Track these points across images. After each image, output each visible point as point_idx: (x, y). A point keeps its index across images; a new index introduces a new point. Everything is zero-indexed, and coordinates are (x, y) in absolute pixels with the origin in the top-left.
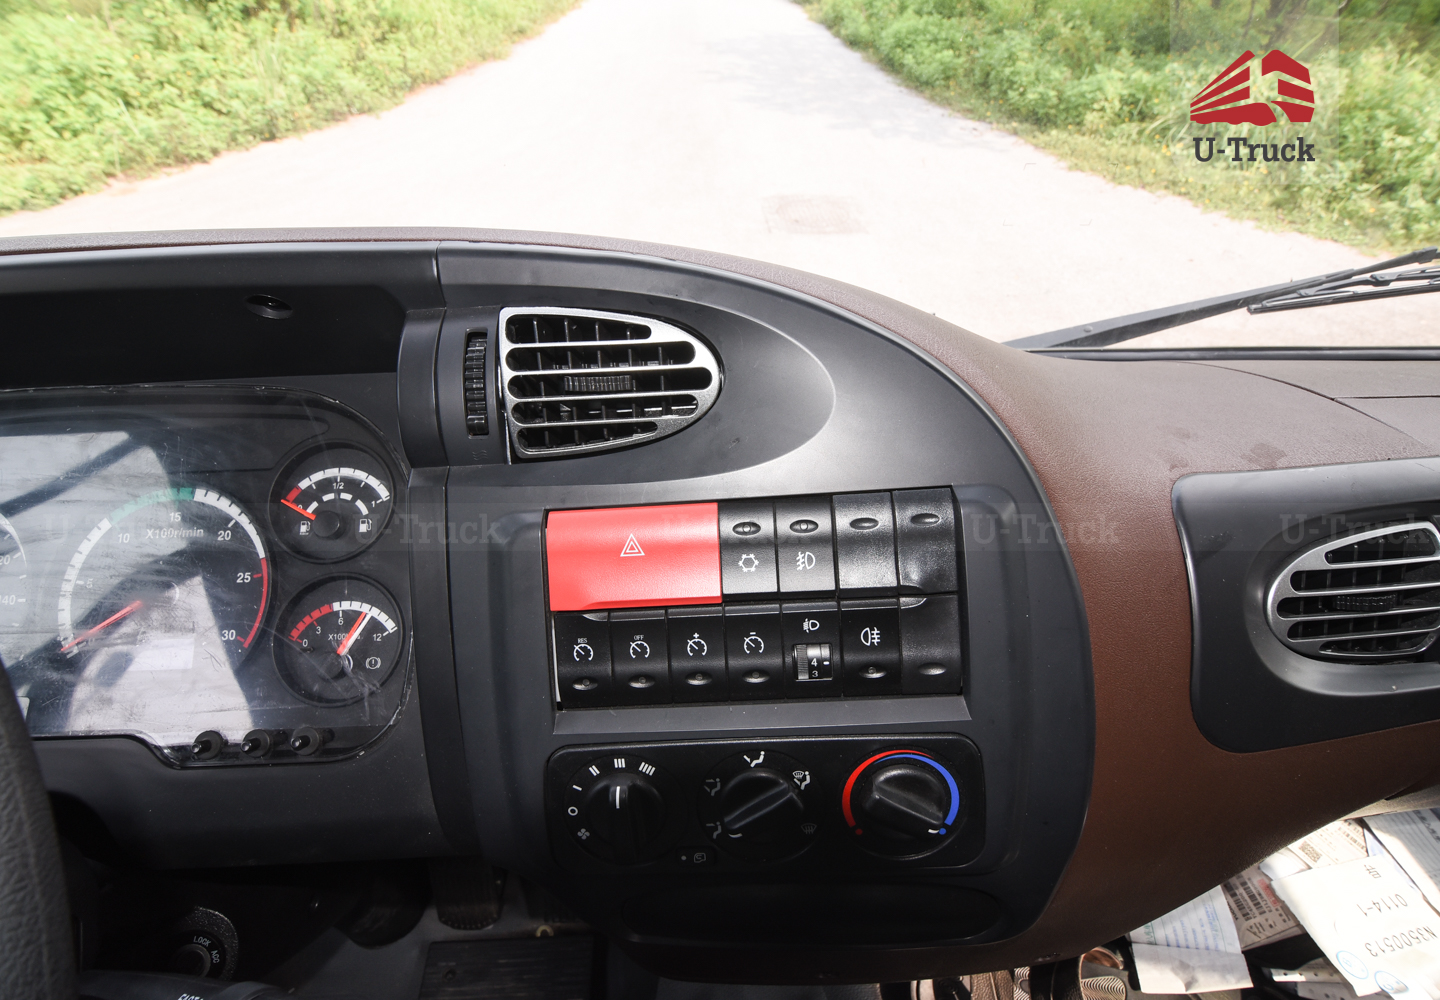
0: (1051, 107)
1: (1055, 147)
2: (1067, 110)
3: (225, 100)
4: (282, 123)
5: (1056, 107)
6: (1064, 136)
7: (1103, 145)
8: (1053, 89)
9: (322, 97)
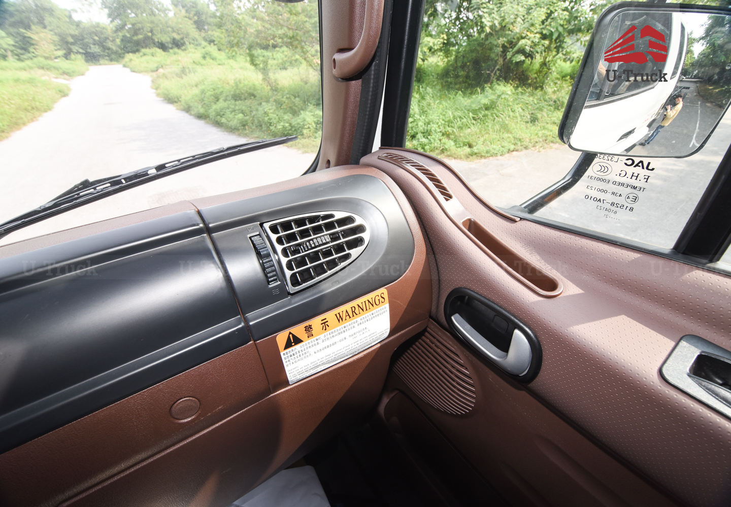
0: (289, 130)
1: (296, 146)
2: (295, 130)
5: (291, 130)
8: (287, 123)
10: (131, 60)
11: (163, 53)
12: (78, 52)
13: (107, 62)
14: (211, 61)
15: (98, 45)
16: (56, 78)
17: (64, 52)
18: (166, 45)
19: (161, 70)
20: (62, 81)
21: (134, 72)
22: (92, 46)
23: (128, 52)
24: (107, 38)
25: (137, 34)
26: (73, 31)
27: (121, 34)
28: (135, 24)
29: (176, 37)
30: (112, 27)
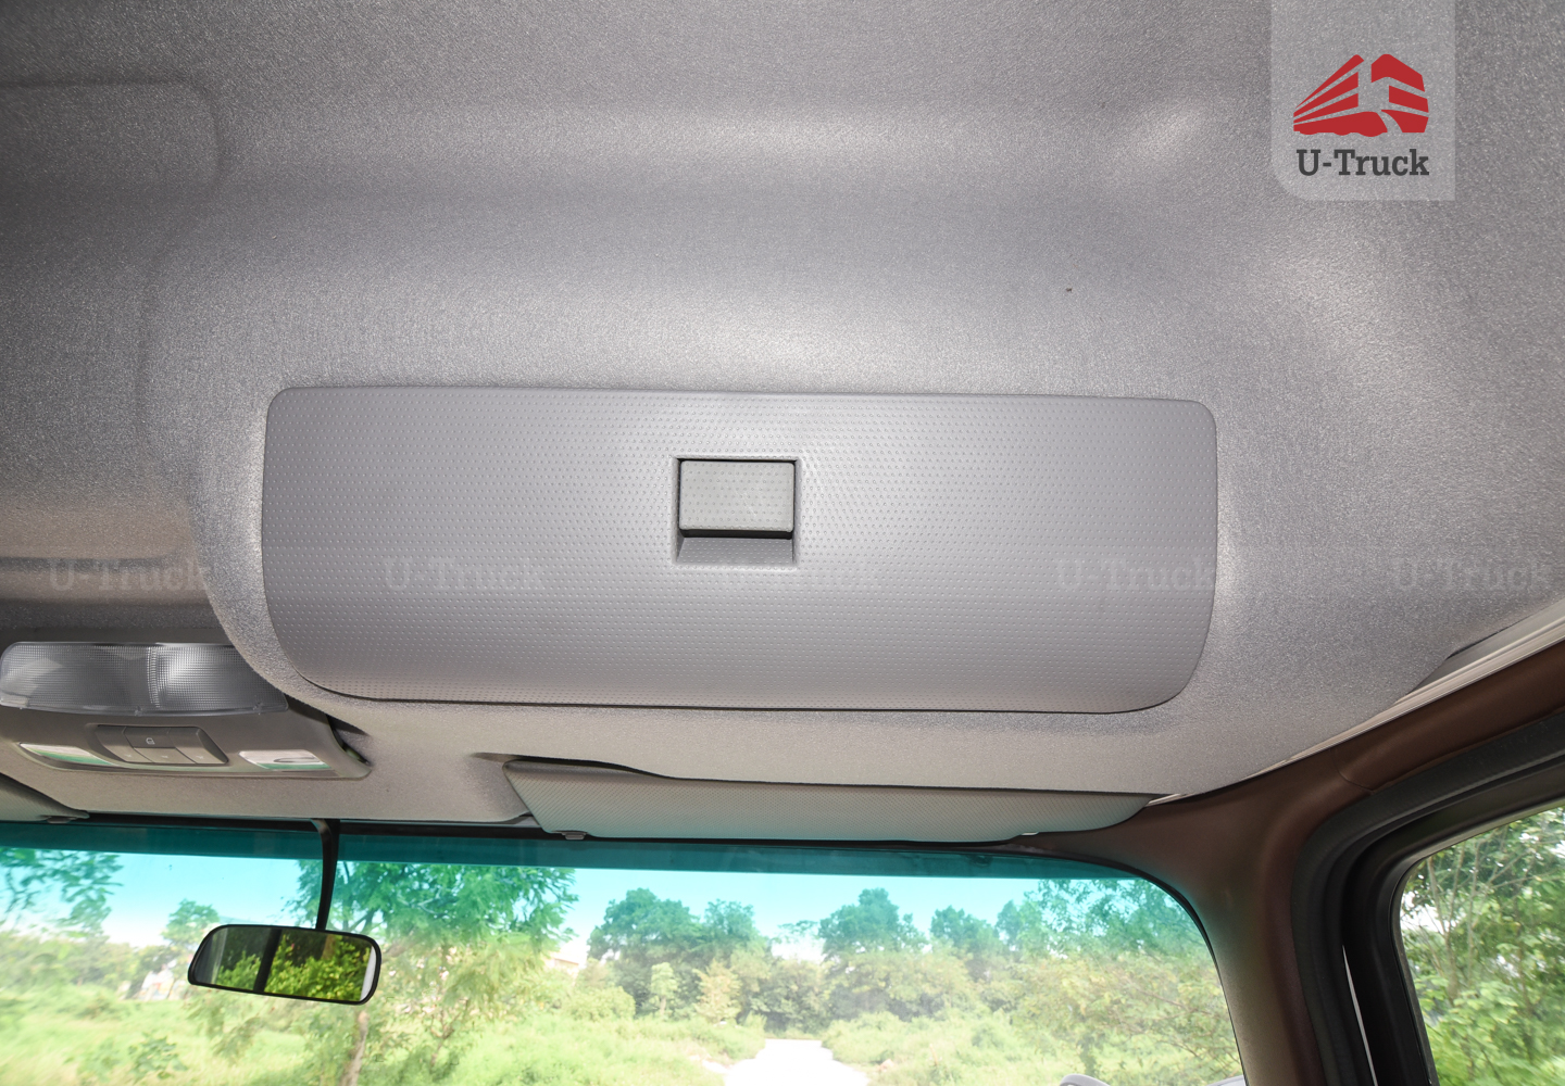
10: (841, 1032)
12: (759, 1012)
18: (907, 1006)
19: (888, 1063)
20: (715, 1068)
21: (838, 1060)
22: (783, 1001)
23: (838, 1017)
24: (810, 988)
25: (859, 983)
26: (766, 973)
27: (834, 982)
28: (863, 964)
29: (930, 991)
30: (825, 968)
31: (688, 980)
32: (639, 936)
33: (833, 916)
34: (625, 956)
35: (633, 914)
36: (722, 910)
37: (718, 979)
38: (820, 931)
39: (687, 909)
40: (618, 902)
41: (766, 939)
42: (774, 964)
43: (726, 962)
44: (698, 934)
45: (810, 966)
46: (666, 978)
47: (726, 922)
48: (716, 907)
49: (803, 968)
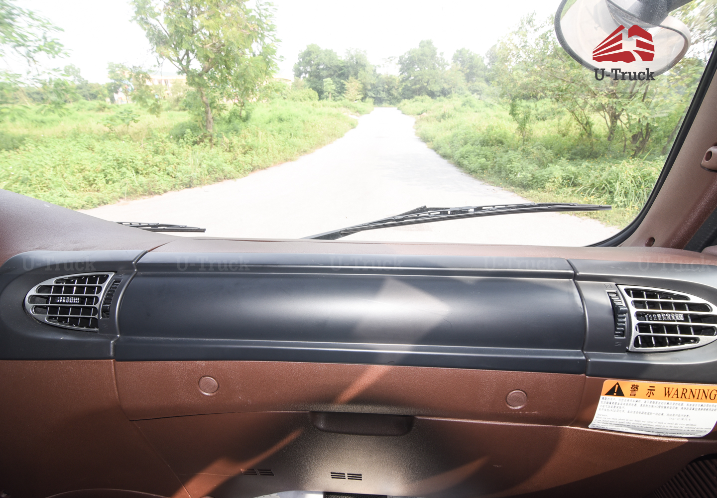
0: (529, 181)
1: (532, 197)
2: (536, 182)
3: (175, 172)
4: (195, 182)
5: (531, 181)
6: (536, 192)
7: (555, 197)
8: (530, 173)
9: (215, 173)
10: (405, 104)
11: (431, 100)
12: (371, 97)
13: (387, 105)
14: (469, 108)
15: (386, 92)
16: (352, 115)
17: (362, 96)
18: (436, 93)
19: (424, 114)
20: (354, 117)
21: (404, 114)
22: (381, 92)
23: (405, 98)
24: (393, 87)
25: (415, 84)
26: (373, 81)
27: (404, 84)
28: (418, 76)
29: (446, 86)
30: (400, 78)
31: (340, 85)
32: (316, 66)
33: (405, 54)
34: (311, 76)
35: (311, 56)
36: (353, 53)
37: (353, 84)
38: (399, 61)
39: (336, 53)
40: (303, 51)
41: (374, 66)
42: (377, 77)
43: (356, 77)
44: (342, 65)
45: (393, 77)
46: (330, 84)
47: (354, 59)
48: (349, 51)
49: (391, 78)
